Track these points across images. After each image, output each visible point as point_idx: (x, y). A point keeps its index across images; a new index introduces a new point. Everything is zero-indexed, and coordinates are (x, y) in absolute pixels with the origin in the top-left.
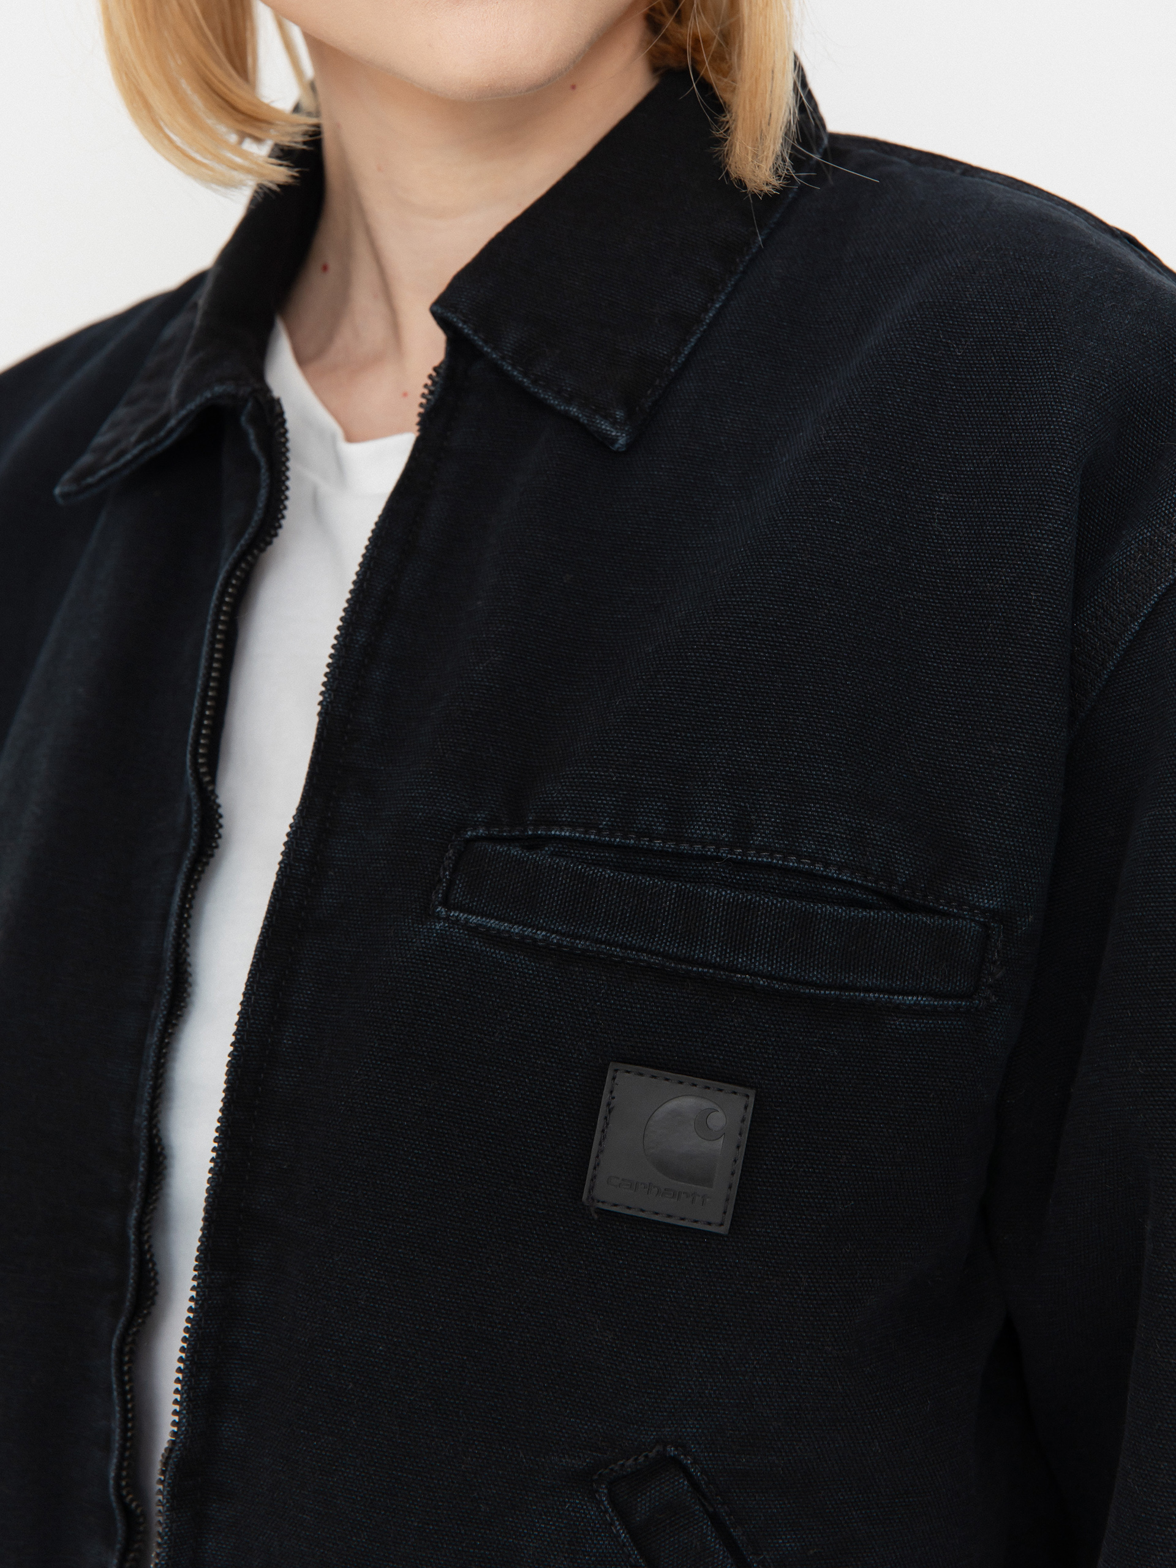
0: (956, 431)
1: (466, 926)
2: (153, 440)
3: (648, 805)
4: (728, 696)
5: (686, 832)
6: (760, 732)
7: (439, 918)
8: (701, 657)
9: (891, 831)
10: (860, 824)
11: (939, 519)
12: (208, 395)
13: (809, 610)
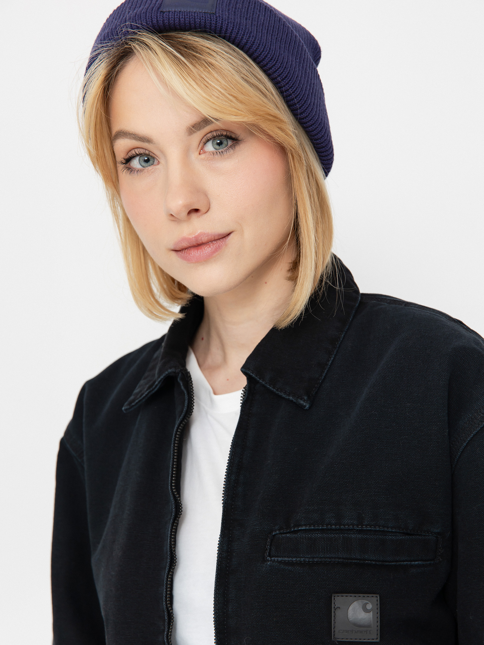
0: (410, 384)
1: (278, 561)
2: (151, 389)
3: (328, 515)
4: (349, 477)
5: (342, 522)
6: (361, 488)
7: (268, 561)
8: (339, 466)
9: (406, 514)
10: (396, 513)
11: (408, 412)
12: (167, 373)
13: (371, 448)
